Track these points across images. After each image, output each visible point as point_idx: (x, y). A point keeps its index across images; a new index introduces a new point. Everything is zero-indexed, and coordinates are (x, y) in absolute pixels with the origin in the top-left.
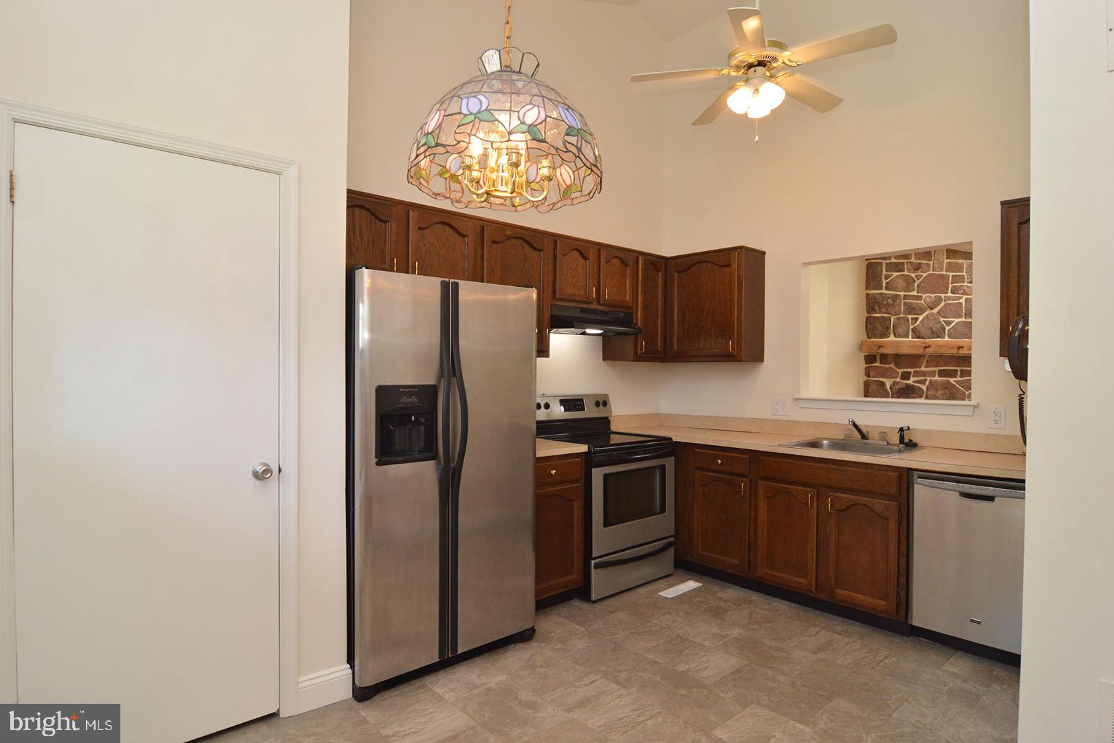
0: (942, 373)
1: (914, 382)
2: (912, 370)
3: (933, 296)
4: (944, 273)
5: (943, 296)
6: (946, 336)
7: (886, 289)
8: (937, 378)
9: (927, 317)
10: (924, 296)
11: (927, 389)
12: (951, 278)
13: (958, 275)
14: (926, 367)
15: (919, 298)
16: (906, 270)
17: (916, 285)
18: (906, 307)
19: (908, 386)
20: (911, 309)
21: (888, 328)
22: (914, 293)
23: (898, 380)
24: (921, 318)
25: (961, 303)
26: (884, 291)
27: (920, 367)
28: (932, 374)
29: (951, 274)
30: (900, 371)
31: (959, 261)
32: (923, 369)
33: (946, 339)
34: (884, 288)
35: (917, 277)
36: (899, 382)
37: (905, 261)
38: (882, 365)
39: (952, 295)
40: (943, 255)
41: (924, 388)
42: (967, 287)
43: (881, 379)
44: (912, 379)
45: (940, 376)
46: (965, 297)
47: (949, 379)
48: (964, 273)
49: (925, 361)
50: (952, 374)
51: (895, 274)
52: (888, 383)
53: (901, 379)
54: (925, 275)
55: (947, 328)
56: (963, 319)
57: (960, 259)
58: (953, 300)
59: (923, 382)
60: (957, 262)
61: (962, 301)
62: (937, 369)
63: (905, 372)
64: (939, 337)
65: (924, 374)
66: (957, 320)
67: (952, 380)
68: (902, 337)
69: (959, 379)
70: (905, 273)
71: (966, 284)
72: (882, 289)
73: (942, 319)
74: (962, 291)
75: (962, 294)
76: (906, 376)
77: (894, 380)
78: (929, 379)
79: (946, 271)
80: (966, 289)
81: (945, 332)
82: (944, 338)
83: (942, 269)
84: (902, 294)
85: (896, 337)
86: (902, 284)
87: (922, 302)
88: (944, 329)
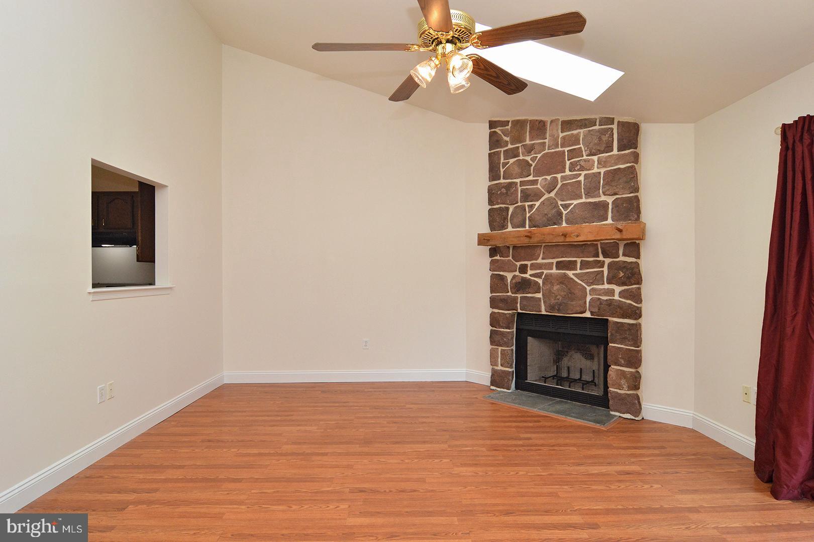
0: (559, 265)
1: (530, 275)
2: (529, 263)
3: (549, 178)
4: (560, 149)
5: (559, 176)
6: (564, 222)
7: (504, 178)
8: (554, 271)
9: (543, 203)
10: (540, 179)
11: (544, 283)
12: (566, 153)
13: (574, 149)
14: (543, 259)
15: (535, 182)
16: (521, 155)
17: (532, 167)
18: (522, 195)
19: (524, 279)
20: (526, 196)
21: (506, 218)
22: (531, 178)
23: (517, 273)
24: (538, 204)
25: (580, 182)
26: (502, 181)
27: (537, 259)
28: (549, 266)
29: (566, 149)
30: (518, 264)
31: (575, 132)
32: (540, 261)
33: (564, 224)
34: (502, 177)
35: (533, 159)
36: (517, 276)
37: (520, 145)
38: (502, 258)
39: (571, 173)
40: (557, 130)
41: (540, 281)
42: (585, 161)
43: (501, 273)
44: (530, 272)
45: (558, 268)
46: (583, 173)
47: (567, 272)
48: (581, 145)
49: (542, 252)
50: (571, 266)
51: (512, 161)
52: (509, 276)
53: (519, 272)
54: (539, 156)
55: (564, 212)
56: (583, 200)
57: (576, 129)
58: (570, 179)
59: (538, 276)
60: (572, 134)
61: (582, 178)
62: (555, 261)
63: (522, 264)
64: (555, 224)
65: (540, 266)
66: (575, 202)
67: (570, 273)
68: (519, 227)
69: (579, 271)
70: (521, 157)
71: (585, 157)
72: (499, 179)
73: (560, 203)
74: (578, 167)
75: (578, 170)
76: (523, 269)
77: (514, 273)
78: (545, 272)
79: (561, 148)
80: (582, 163)
81: (562, 218)
82: (561, 224)
83: (557, 146)
84: (518, 181)
85: (513, 228)
86: (517, 170)
87: (539, 186)
88: (560, 214)
